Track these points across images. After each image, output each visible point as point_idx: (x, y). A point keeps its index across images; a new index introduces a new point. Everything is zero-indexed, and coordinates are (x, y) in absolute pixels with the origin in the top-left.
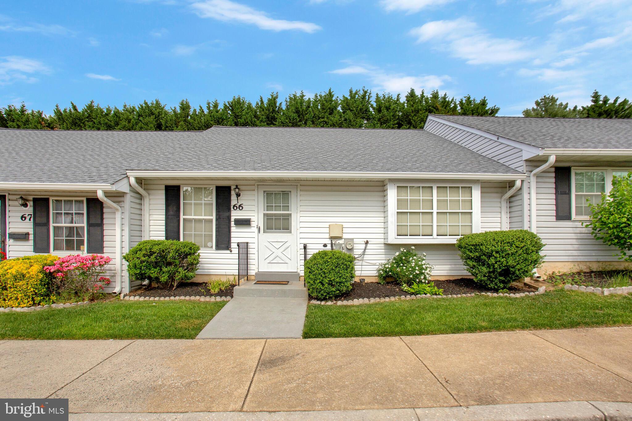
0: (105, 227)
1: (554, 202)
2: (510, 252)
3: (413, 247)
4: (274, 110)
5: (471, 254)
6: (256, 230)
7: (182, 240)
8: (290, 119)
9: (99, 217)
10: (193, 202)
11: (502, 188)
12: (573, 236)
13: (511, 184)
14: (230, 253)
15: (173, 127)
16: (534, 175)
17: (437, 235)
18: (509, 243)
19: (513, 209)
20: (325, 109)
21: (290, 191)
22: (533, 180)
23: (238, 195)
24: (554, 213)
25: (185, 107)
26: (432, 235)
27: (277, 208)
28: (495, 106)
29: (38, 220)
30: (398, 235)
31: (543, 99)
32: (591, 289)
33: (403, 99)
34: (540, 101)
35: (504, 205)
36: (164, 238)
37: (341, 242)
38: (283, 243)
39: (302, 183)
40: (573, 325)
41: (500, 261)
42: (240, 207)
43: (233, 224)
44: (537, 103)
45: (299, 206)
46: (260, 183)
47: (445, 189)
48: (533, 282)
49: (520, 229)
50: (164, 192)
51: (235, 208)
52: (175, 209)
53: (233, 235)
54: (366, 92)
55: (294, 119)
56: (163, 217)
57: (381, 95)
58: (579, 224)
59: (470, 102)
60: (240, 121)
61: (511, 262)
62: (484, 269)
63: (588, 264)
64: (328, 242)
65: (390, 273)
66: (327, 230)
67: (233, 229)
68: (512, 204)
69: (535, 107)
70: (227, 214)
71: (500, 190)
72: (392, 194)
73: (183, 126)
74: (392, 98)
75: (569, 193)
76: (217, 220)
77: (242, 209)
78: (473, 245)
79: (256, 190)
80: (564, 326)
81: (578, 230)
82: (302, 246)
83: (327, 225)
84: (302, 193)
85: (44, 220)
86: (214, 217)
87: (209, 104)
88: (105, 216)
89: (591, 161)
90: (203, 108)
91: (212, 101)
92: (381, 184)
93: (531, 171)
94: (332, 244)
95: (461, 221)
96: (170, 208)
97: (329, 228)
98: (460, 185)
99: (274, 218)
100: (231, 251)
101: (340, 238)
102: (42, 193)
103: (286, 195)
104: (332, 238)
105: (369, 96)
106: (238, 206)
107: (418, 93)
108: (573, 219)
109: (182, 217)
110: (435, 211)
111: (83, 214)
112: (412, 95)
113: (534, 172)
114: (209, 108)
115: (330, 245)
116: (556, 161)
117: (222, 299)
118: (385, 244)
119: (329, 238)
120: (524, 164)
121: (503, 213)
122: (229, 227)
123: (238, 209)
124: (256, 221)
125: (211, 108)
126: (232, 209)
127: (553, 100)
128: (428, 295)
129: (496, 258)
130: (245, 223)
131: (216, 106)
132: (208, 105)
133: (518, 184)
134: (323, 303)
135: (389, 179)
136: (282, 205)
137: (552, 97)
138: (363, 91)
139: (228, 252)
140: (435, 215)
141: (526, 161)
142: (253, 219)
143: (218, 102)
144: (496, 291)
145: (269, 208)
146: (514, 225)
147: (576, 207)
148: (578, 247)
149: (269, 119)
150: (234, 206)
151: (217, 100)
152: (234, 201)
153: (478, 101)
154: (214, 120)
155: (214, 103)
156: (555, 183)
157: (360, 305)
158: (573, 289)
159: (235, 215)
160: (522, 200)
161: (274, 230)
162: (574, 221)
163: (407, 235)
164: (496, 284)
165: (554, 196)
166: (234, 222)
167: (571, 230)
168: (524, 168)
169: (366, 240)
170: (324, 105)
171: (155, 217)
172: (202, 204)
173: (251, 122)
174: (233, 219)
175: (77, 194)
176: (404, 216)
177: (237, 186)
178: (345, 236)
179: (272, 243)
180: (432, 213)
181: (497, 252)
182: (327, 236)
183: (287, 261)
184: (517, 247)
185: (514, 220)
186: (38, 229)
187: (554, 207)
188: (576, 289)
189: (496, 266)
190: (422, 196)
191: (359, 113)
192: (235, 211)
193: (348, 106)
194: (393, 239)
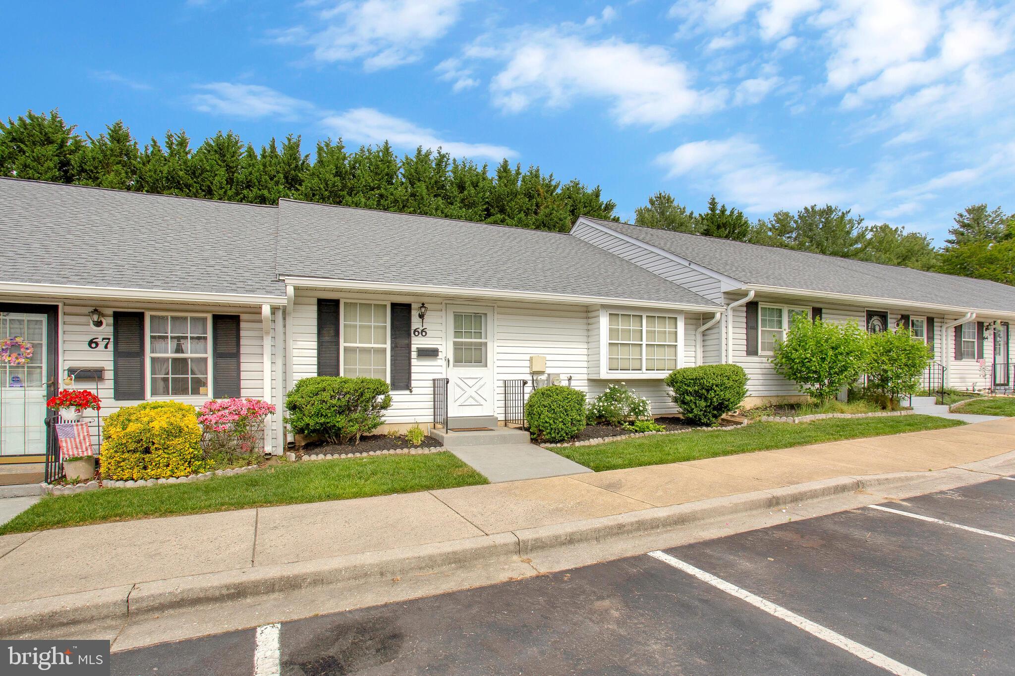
0: (243, 359)
1: (745, 337)
2: (728, 386)
3: (624, 383)
4: (297, 166)
5: (689, 389)
6: (444, 363)
7: (342, 374)
8: (327, 184)
9: (234, 343)
10: (358, 323)
11: (697, 319)
12: (759, 371)
13: (710, 316)
14: (410, 393)
15: (97, 172)
16: (732, 308)
17: (646, 370)
18: (727, 376)
19: (707, 343)
20: (379, 174)
21: (486, 314)
22: (730, 313)
23: (421, 316)
24: (745, 348)
25: (118, 136)
26: (640, 370)
27: (469, 334)
28: (610, 201)
29: (123, 347)
30: (610, 370)
31: (658, 198)
32: (784, 419)
33: (492, 174)
34: (655, 199)
35: (699, 338)
36: (316, 374)
37: (544, 377)
38: (477, 380)
39: (500, 304)
40: (791, 445)
41: (718, 395)
42: (423, 333)
43: (414, 355)
44: (652, 202)
45: (495, 332)
46: (448, 301)
47: (653, 319)
48: (729, 417)
49: (717, 364)
50: (315, 308)
51: (417, 333)
52: (332, 332)
53: (413, 369)
54: (443, 157)
55: (334, 186)
56: (314, 345)
57: (459, 163)
58: (765, 360)
59: (579, 189)
60: (237, 178)
61: (728, 396)
62: (703, 404)
63: (769, 398)
64: (528, 378)
65: (603, 412)
66: (527, 364)
67: (414, 362)
68: (706, 338)
69: (649, 206)
70: (406, 341)
71: (694, 321)
72: (604, 322)
73: (120, 174)
74: (476, 169)
75: (757, 329)
76: (392, 349)
77: (426, 335)
78: (692, 379)
79: (444, 311)
80: (786, 446)
81: (763, 366)
82: (501, 384)
83: (528, 357)
84: (500, 316)
85: (135, 348)
86: (388, 346)
87: (170, 137)
88: (242, 342)
89: (776, 298)
90: (158, 144)
91: (176, 131)
92: (585, 309)
93: (728, 305)
94: (533, 380)
95: (667, 354)
96: (324, 332)
97: (531, 360)
98: (656, 315)
99: (464, 347)
100: (411, 392)
101: (542, 373)
102: (131, 305)
103: (478, 318)
104: (533, 373)
105: (446, 163)
106: (420, 331)
107: (512, 168)
108: (759, 354)
109: (342, 345)
110: (644, 342)
111: (205, 338)
112: (504, 169)
113: (732, 305)
114: (170, 145)
115: (531, 382)
116: (755, 296)
117: (438, 451)
118: (588, 380)
119: (531, 373)
120: (722, 296)
121: (698, 346)
122: (410, 359)
123: (420, 335)
124: (444, 352)
125: (174, 146)
126: (413, 335)
127: (669, 200)
128: (654, 432)
129: (715, 391)
130: (430, 353)
131: (183, 143)
132: (169, 139)
133: (718, 316)
134: (559, 445)
135: (602, 305)
136: (473, 331)
137: (668, 196)
138: (439, 153)
139: (408, 392)
140: (644, 347)
141: (724, 293)
142: (440, 348)
143: (187, 136)
144: (708, 425)
145: (457, 334)
146: (708, 360)
147: (761, 342)
148: (763, 383)
149: (287, 181)
150: (415, 331)
151: (184, 133)
152: (416, 323)
153: (589, 191)
154: (185, 170)
155: (179, 137)
156: (746, 317)
157: (598, 445)
158: (769, 420)
159: (417, 343)
160: (719, 333)
161: (463, 364)
162: (761, 356)
163: (629, 370)
164: (709, 419)
165: (745, 331)
166: (415, 353)
167: (758, 365)
168: (722, 300)
169: (569, 375)
170: (378, 168)
171: (301, 344)
172: (370, 327)
173: (259, 182)
174: (414, 348)
175: (197, 308)
176: (615, 348)
177: (423, 304)
178: (548, 371)
179: (464, 380)
180: (641, 344)
181: (717, 386)
182: (528, 370)
183: (482, 402)
184: (733, 380)
185: (708, 354)
186: (122, 361)
187: (745, 342)
188: (772, 420)
189: (715, 399)
190: (633, 326)
191: (432, 187)
192: (416, 338)
193: (417, 173)
194: (605, 374)
